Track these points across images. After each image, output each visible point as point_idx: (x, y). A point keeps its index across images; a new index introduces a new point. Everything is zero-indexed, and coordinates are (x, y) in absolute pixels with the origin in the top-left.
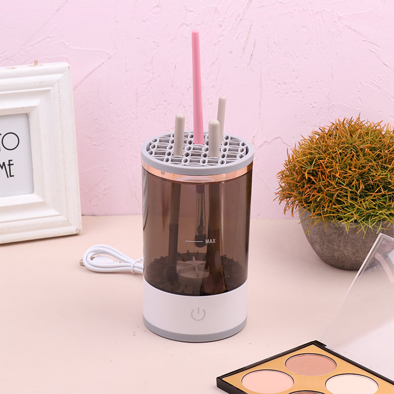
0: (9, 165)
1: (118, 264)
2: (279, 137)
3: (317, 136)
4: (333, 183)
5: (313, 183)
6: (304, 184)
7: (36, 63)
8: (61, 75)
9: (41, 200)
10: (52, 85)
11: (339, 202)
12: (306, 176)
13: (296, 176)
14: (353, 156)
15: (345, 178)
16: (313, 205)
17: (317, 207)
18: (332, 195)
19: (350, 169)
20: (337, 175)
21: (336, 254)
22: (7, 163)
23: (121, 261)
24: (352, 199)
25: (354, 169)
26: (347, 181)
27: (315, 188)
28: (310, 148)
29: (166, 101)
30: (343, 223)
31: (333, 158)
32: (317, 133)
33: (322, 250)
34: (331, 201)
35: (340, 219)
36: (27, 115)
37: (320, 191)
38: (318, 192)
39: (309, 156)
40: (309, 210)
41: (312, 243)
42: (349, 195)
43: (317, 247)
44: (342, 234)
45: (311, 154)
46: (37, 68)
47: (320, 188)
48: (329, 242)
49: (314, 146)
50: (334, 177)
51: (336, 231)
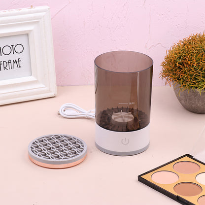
0: (19, 61)
1: (78, 114)
2: (160, 43)
3: (182, 44)
4: (192, 69)
5: (181, 69)
6: (176, 69)
7: (32, 6)
8: (45, 13)
9: (36, 80)
10: (40, 19)
11: (196, 79)
12: (178, 65)
13: (171, 65)
14: (203, 55)
15: (198, 66)
16: (181, 81)
17: (183, 81)
18: (192, 76)
19: (201, 61)
20: (195, 65)
21: (193, 106)
22: (17, 60)
23: (80, 112)
24: (202, 77)
25: (203, 61)
26: (200, 68)
27: (182, 72)
28: (179, 50)
29: (100, 25)
30: (198, 90)
31: (192, 55)
32: (182, 42)
33: (186, 103)
34: (191, 79)
35: (196, 88)
36: (27, 35)
37: (185, 73)
38: (184, 74)
39: (179, 55)
40: (180, 83)
41: (180, 100)
42: (201, 75)
43: (183, 102)
44: (197, 95)
45: (180, 53)
46: (32, 9)
47: (185, 72)
48: (190, 99)
49: (181, 49)
50: (193, 65)
51: (193, 94)
